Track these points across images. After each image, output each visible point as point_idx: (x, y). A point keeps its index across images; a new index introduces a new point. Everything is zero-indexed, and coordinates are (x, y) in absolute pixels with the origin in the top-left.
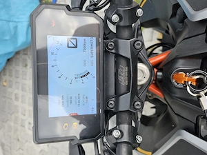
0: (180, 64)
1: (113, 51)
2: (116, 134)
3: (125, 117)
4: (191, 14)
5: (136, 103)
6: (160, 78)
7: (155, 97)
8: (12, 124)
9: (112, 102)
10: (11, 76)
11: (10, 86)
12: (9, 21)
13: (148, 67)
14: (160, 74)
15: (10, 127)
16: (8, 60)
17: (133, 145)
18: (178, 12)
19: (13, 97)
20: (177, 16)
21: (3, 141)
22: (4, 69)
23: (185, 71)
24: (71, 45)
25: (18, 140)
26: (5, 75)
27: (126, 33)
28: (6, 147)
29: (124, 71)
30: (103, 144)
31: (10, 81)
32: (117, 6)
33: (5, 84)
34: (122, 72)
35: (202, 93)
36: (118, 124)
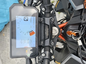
0: (70, 27)
1: (43, 22)
2: (43, 55)
3: (48, 48)
4: (75, 7)
5: (52, 43)
6: (63, 33)
7: (62, 40)
8: (6, 52)
9: (42, 42)
10: (6, 32)
11: (6, 36)
12: (6, 9)
13: (58, 28)
14: (63, 31)
15: (5, 53)
16: (5, 25)
17: (50, 60)
18: (71, 6)
19: (7, 41)
20: (70, 8)
21: (2, 58)
22: (4, 29)
23: (72, 30)
24: (25, 20)
25: (9, 58)
26: (4, 31)
27: (48, 15)
28: (3, 61)
29: (47, 30)
30: (39, 59)
31: (6, 34)
32: (44, 4)
33: (4, 35)
34: (46, 30)
35: (78, 39)
36: (45, 51)
